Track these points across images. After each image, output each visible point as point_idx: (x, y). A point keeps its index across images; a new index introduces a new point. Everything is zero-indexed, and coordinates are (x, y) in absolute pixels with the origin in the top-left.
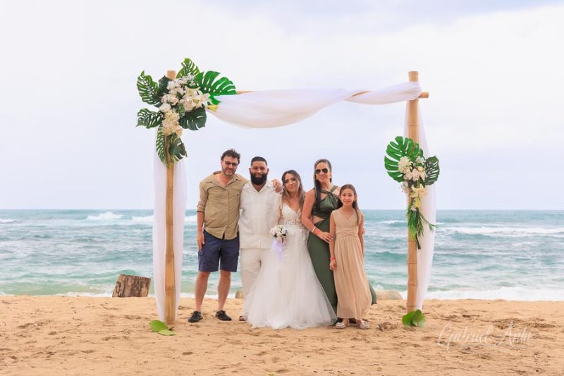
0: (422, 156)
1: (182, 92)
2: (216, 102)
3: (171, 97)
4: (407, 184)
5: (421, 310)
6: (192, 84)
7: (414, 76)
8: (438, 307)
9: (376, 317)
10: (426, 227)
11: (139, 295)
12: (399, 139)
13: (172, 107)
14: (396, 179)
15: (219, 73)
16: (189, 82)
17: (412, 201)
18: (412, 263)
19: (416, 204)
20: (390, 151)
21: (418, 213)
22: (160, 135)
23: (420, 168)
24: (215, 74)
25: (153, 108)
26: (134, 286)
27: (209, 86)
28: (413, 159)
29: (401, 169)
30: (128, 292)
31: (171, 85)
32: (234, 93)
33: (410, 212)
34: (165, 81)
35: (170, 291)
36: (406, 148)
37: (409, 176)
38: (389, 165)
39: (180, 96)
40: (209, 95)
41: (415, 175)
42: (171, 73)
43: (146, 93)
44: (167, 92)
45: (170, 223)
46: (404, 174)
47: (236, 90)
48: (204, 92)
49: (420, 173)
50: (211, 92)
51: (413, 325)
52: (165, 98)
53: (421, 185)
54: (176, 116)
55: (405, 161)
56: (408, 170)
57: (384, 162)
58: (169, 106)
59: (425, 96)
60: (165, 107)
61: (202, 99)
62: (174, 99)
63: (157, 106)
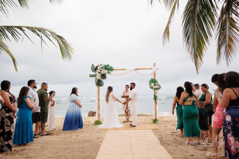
0: (157, 82)
1: (101, 69)
2: (109, 73)
3: (98, 71)
4: (154, 89)
5: (157, 119)
6: (103, 67)
7: (155, 64)
8: (162, 118)
9: (148, 121)
10: (158, 99)
11: (93, 116)
12: (152, 79)
13: (99, 73)
14: (151, 88)
15: (109, 65)
16: (102, 67)
17: (155, 93)
18: (156, 108)
19: (156, 94)
20: (150, 82)
21: (156, 96)
22: (96, 79)
23: (157, 85)
24: (108, 65)
25: (94, 73)
26: (92, 114)
27: (107, 68)
28: (155, 84)
29: (152, 86)
30: (91, 115)
31: (98, 68)
32: (113, 70)
33: (154, 96)
34: (97, 67)
35: (99, 116)
36: (153, 81)
37: (154, 87)
38: (150, 85)
39: (101, 70)
40: (107, 71)
41: (155, 87)
42: (99, 65)
43: (93, 69)
44: (97, 69)
45: (99, 100)
46: (153, 87)
47: (114, 69)
48: (106, 70)
49: (157, 87)
50: (108, 70)
51: (156, 123)
52: (97, 71)
53: (157, 90)
54: (100, 75)
55: (153, 84)
56: (154, 86)
57: (149, 84)
58: (98, 73)
59: (158, 69)
60: (97, 73)
61: (106, 71)
62: (99, 71)
63: (95, 73)
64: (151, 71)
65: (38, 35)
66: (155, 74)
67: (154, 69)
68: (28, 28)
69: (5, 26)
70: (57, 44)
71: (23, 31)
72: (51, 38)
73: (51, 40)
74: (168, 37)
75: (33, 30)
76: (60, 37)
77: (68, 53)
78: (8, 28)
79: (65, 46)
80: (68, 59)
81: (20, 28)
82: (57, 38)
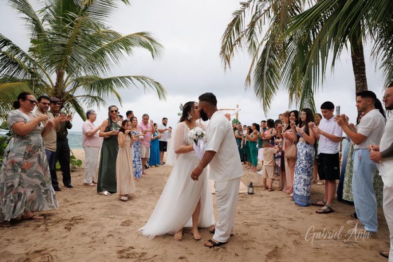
7: (238, 106)
12: (235, 119)
64: (234, 112)
65: (142, 83)
66: (237, 115)
67: (237, 110)
68: (134, 77)
69: (118, 77)
70: (156, 89)
71: (131, 79)
72: (151, 84)
73: (151, 86)
74: (250, 84)
75: (137, 78)
76: (158, 83)
77: (164, 96)
78: (121, 78)
79: (161, 90)
80: (164, 99)
81: (129, 77)
82: (156, 84)
